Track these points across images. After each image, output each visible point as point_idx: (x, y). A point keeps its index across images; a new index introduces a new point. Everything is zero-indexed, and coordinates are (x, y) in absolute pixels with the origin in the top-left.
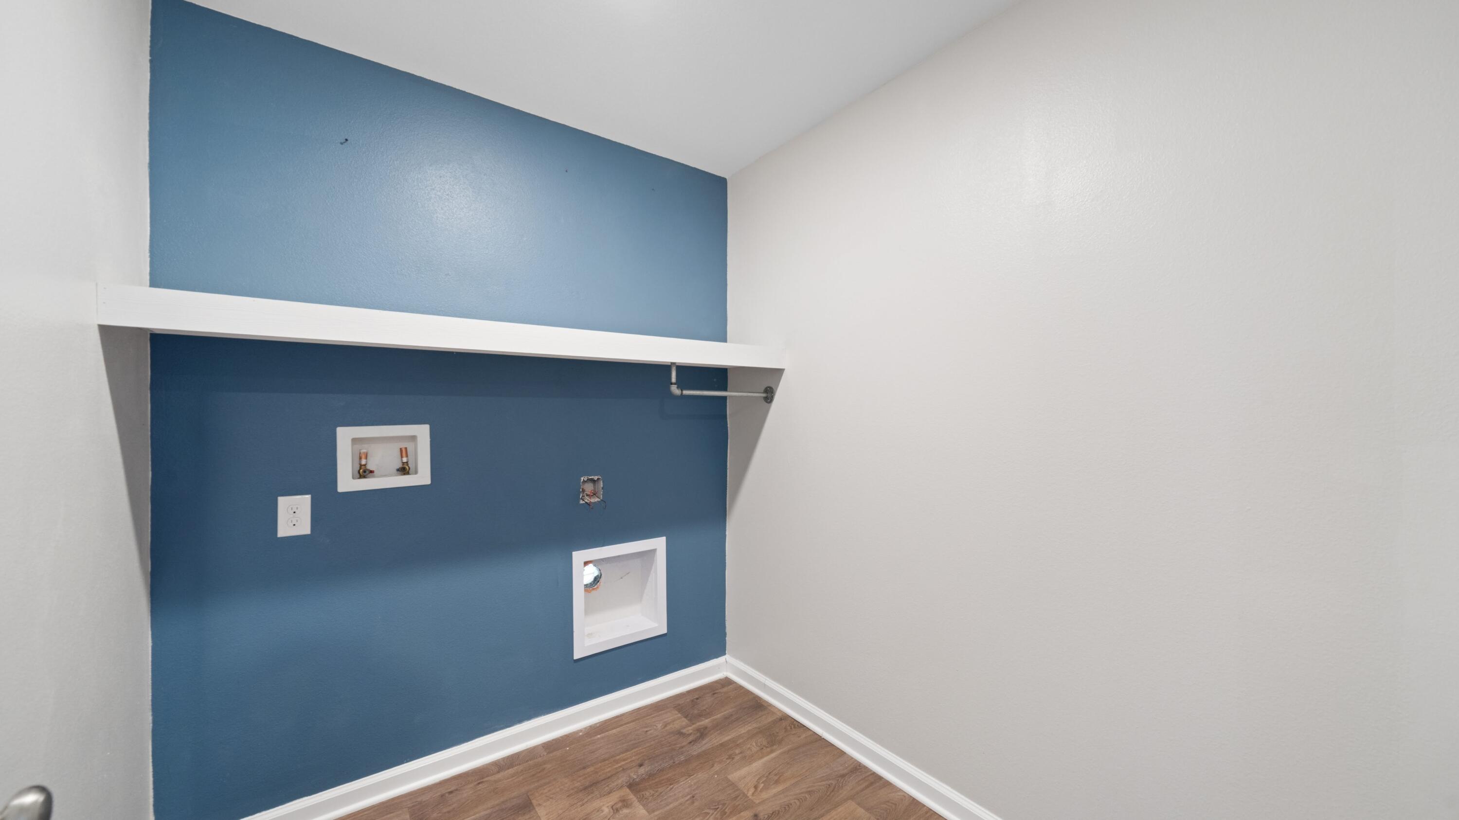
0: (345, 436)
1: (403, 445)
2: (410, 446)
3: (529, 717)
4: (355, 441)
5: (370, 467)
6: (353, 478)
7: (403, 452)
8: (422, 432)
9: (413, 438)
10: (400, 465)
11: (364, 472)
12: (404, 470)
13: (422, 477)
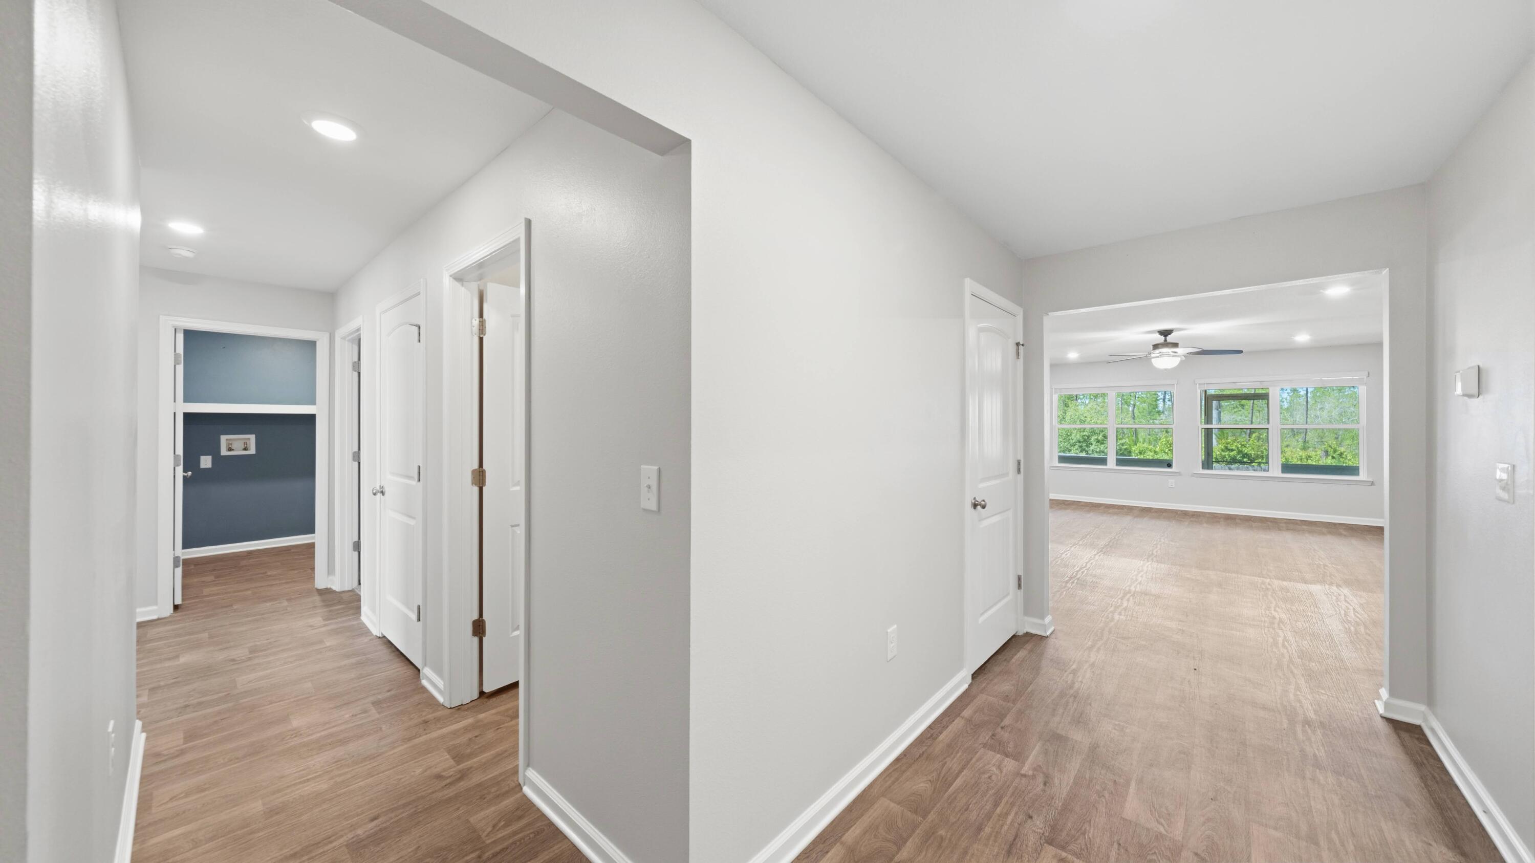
0: (224, 439)
1: (245, 441)
2: (248, 442)
3: (297, 535)
4: (227, 440)
5: (232, 448)
6: (227, 451)
7: (245, 443)
8: (252, 438)
9: (249, 439)
10: (244, 448)
11: (230, 449)
12: (245, 449)
13: (252, 451)
